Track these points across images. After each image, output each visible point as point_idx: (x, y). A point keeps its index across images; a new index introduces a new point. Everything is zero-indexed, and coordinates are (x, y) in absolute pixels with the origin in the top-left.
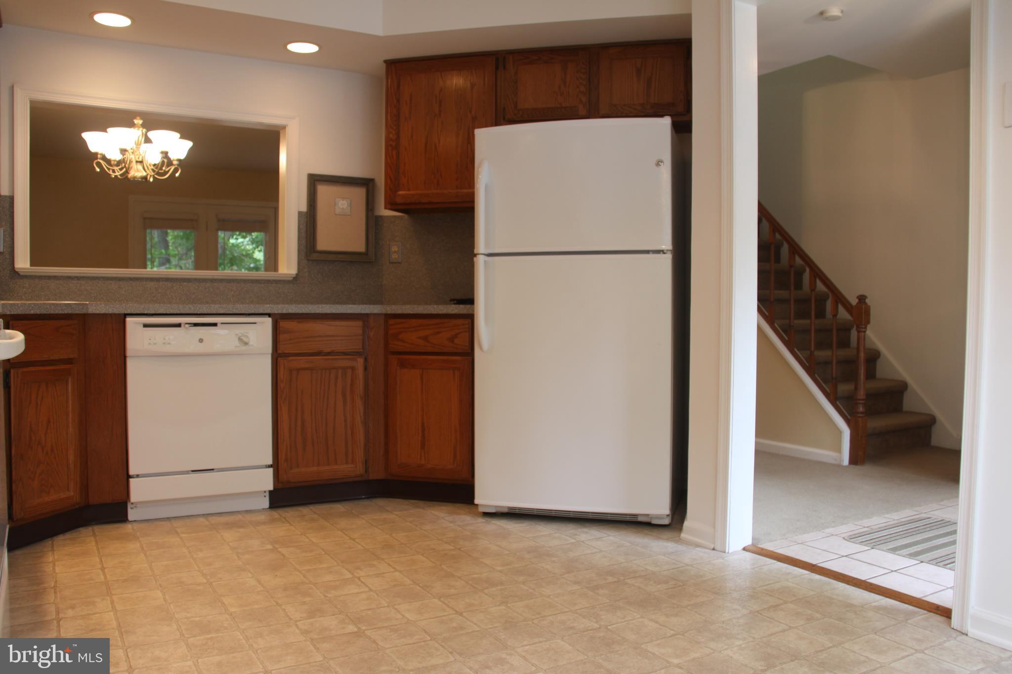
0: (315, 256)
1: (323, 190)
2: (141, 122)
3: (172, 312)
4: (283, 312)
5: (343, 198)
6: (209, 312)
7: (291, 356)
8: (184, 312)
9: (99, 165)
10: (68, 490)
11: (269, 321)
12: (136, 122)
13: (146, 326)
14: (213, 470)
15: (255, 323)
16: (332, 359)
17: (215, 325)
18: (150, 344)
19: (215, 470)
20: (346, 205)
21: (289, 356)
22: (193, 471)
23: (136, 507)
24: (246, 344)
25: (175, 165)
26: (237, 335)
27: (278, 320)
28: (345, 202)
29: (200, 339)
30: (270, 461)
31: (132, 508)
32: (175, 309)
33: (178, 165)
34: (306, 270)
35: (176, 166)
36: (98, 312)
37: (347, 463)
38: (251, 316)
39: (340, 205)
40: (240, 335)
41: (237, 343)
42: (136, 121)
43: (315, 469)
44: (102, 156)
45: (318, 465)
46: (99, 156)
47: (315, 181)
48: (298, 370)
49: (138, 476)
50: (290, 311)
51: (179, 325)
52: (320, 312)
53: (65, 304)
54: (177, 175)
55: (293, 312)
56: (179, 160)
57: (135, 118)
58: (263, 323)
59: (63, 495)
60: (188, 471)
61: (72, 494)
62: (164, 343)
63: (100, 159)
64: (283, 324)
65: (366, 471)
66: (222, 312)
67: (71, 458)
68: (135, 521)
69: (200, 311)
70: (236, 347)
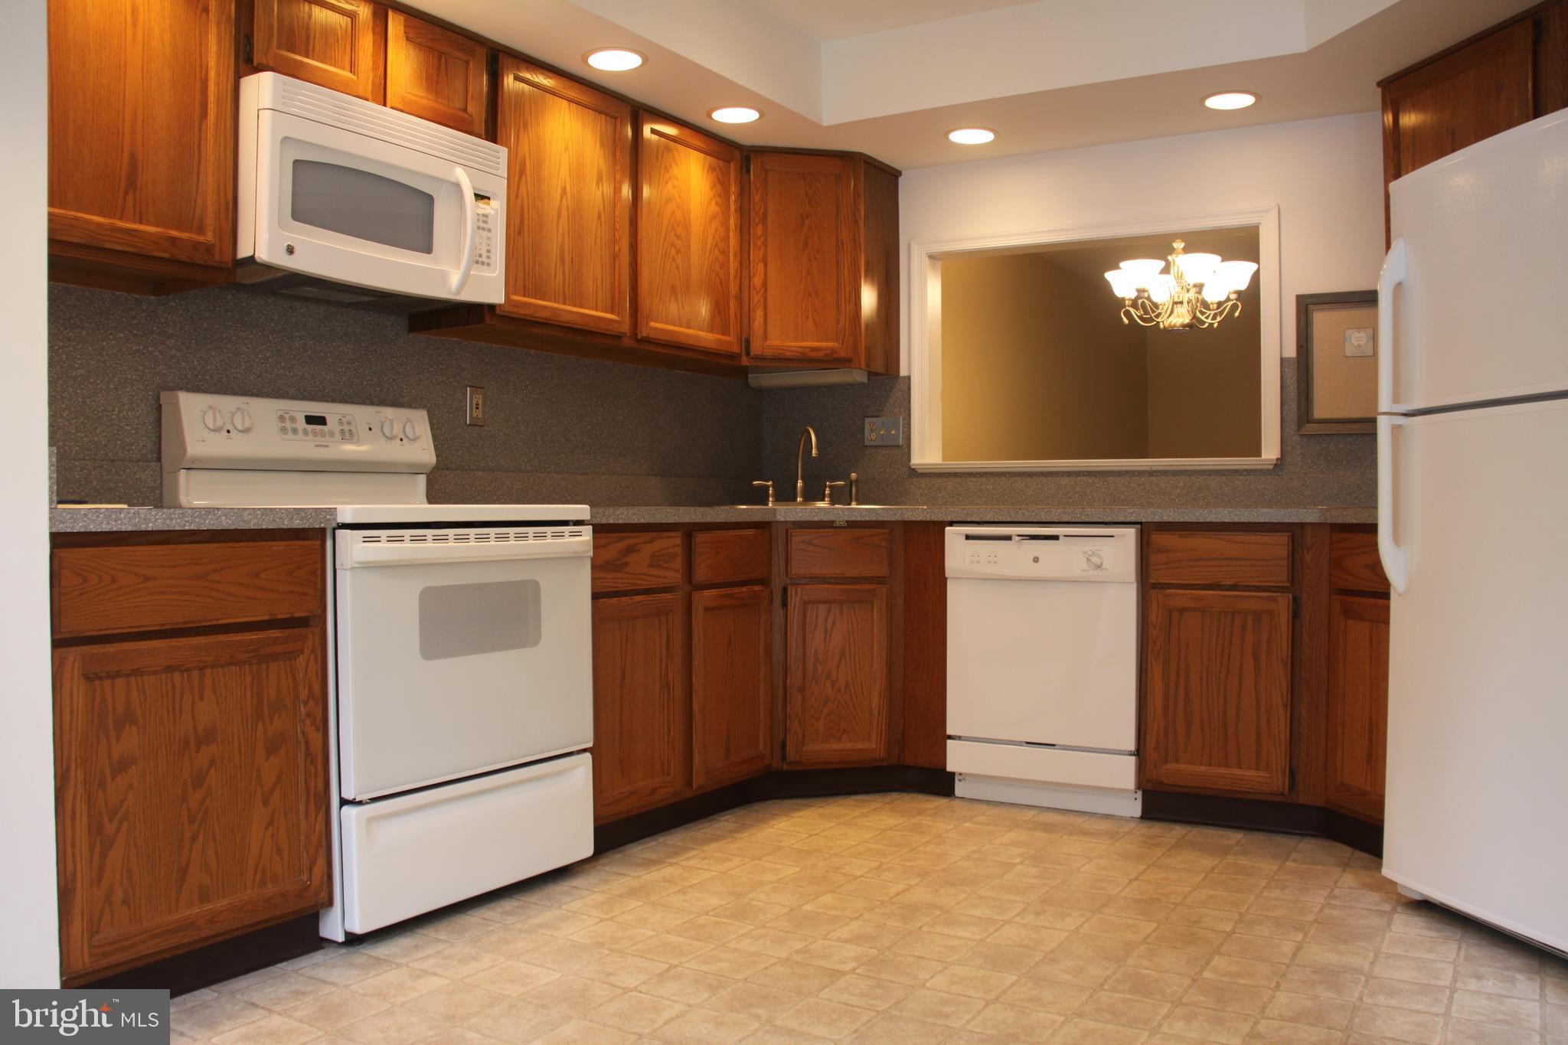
0: (1308, 429)
1: (1321, 319)
2: (1182, 245)
3: (1001, 519)
4: (1155, 520)
5: (1359, 328)
6: (1049, 520)
7: (1170, 588)
8: (1016, 520)
9: (1128, 314)
10: (870, 740)
11: (1130, 534)
12: (1175, 247)
13: (968, 537)
14: (1054, 745)
15: (1113, 536)
16: (1236, 597)
17: (1056, 538)
18: (972, 562)
19: (1056, 747)
20: (1365, 340)
21: (1166, 588)
22: (1027, 743)
23: (964, 779)
24: (1099, 567)
25: (1232, 300)
26: (1084, 553)
27: (1147, 533)
28: (1362, 334)
29: (1038, 559)
30: (1131, 746)
31: (960, 780)
32: (1004, 515)
33: (1236, 300)
34: (1298, 452)
35: (1235, 301)
36: (914, 519)
37: (1257, 769)
38: (1108, 526)
39: (1353, 340)
40: (1090, 553)
41: (1085, 566)
42: (1175, 245)
43: (1203, 769)
44: (1131, 302)
45: (1210, 765)
46: (1127, 302)
47: (1307, 305)
48: (1182, 610)
49: (959, 738)
50: (1166, 519)
51: (1008, 538)
52: (1214, 520)
53: (866, 509)
54: (1237, 314)
55: (1171, 520)
56: (1239, 293)
57: (1174, 241)
58: (1122, 536)
59: (859, 746)
60: (1022, 742)
61: (874, 746)
62: (990, 562)
63: (1129, 306)
64: (1159, 539)
65: (1292, 787)
66: (1067, 520)
67: (875, 701)
68: (963, 798)
69: (1038, 517)
70: (1083, 570)
